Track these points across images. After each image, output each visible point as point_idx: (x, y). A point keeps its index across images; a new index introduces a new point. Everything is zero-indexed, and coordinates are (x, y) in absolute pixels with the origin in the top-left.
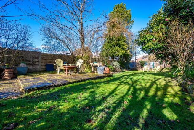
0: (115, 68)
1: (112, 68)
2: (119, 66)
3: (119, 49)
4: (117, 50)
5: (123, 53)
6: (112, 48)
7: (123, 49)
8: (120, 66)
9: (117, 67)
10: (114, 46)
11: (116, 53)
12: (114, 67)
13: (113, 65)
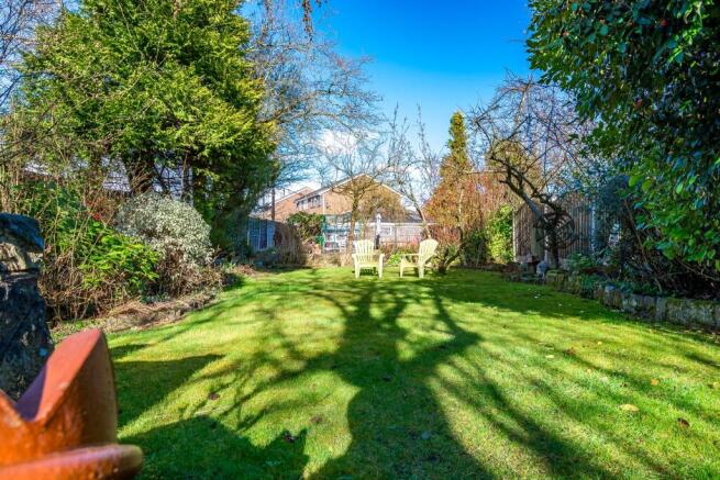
0: (171, 260)
1: (135, 264)
2: (204, 234)
3: (204, 91)
4: (187, 101)
5: (235, 131)
6: (137, 74)
7: (233, 98)
8: (214, 239)
9: (185, 244)
10: (156, 55)
11: (176, 123)
12: (157, 244)
13: (151, 234)
